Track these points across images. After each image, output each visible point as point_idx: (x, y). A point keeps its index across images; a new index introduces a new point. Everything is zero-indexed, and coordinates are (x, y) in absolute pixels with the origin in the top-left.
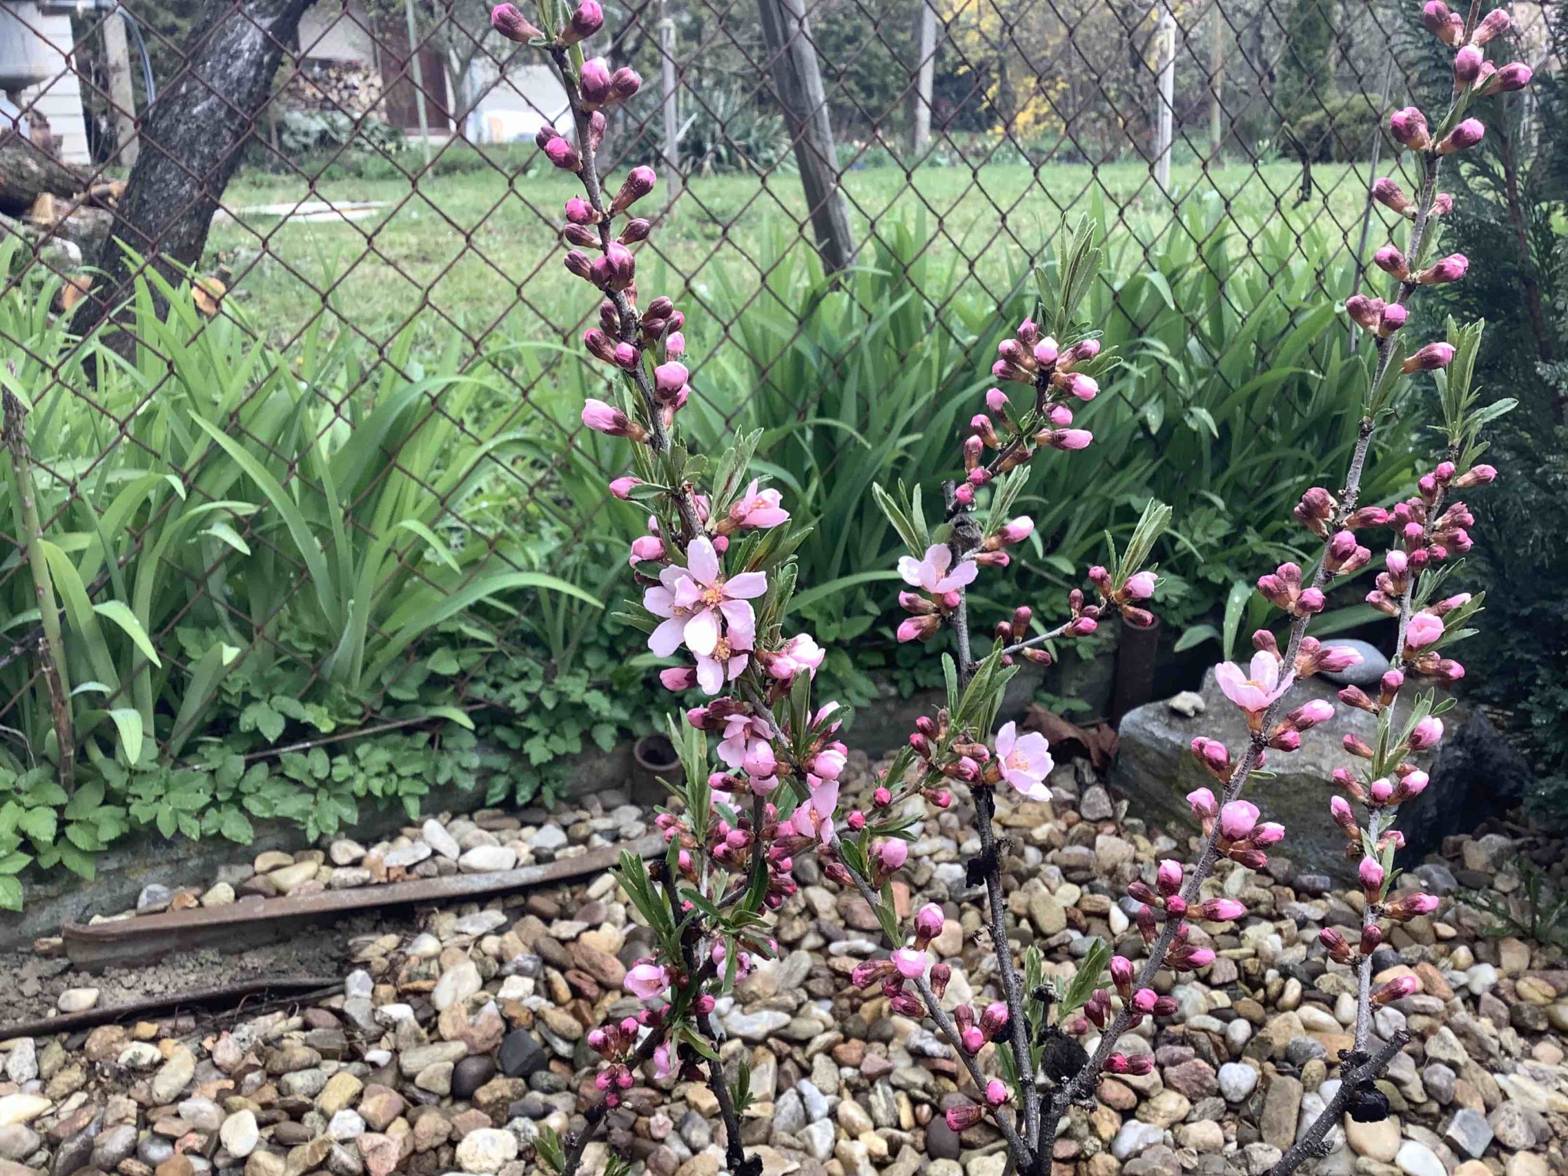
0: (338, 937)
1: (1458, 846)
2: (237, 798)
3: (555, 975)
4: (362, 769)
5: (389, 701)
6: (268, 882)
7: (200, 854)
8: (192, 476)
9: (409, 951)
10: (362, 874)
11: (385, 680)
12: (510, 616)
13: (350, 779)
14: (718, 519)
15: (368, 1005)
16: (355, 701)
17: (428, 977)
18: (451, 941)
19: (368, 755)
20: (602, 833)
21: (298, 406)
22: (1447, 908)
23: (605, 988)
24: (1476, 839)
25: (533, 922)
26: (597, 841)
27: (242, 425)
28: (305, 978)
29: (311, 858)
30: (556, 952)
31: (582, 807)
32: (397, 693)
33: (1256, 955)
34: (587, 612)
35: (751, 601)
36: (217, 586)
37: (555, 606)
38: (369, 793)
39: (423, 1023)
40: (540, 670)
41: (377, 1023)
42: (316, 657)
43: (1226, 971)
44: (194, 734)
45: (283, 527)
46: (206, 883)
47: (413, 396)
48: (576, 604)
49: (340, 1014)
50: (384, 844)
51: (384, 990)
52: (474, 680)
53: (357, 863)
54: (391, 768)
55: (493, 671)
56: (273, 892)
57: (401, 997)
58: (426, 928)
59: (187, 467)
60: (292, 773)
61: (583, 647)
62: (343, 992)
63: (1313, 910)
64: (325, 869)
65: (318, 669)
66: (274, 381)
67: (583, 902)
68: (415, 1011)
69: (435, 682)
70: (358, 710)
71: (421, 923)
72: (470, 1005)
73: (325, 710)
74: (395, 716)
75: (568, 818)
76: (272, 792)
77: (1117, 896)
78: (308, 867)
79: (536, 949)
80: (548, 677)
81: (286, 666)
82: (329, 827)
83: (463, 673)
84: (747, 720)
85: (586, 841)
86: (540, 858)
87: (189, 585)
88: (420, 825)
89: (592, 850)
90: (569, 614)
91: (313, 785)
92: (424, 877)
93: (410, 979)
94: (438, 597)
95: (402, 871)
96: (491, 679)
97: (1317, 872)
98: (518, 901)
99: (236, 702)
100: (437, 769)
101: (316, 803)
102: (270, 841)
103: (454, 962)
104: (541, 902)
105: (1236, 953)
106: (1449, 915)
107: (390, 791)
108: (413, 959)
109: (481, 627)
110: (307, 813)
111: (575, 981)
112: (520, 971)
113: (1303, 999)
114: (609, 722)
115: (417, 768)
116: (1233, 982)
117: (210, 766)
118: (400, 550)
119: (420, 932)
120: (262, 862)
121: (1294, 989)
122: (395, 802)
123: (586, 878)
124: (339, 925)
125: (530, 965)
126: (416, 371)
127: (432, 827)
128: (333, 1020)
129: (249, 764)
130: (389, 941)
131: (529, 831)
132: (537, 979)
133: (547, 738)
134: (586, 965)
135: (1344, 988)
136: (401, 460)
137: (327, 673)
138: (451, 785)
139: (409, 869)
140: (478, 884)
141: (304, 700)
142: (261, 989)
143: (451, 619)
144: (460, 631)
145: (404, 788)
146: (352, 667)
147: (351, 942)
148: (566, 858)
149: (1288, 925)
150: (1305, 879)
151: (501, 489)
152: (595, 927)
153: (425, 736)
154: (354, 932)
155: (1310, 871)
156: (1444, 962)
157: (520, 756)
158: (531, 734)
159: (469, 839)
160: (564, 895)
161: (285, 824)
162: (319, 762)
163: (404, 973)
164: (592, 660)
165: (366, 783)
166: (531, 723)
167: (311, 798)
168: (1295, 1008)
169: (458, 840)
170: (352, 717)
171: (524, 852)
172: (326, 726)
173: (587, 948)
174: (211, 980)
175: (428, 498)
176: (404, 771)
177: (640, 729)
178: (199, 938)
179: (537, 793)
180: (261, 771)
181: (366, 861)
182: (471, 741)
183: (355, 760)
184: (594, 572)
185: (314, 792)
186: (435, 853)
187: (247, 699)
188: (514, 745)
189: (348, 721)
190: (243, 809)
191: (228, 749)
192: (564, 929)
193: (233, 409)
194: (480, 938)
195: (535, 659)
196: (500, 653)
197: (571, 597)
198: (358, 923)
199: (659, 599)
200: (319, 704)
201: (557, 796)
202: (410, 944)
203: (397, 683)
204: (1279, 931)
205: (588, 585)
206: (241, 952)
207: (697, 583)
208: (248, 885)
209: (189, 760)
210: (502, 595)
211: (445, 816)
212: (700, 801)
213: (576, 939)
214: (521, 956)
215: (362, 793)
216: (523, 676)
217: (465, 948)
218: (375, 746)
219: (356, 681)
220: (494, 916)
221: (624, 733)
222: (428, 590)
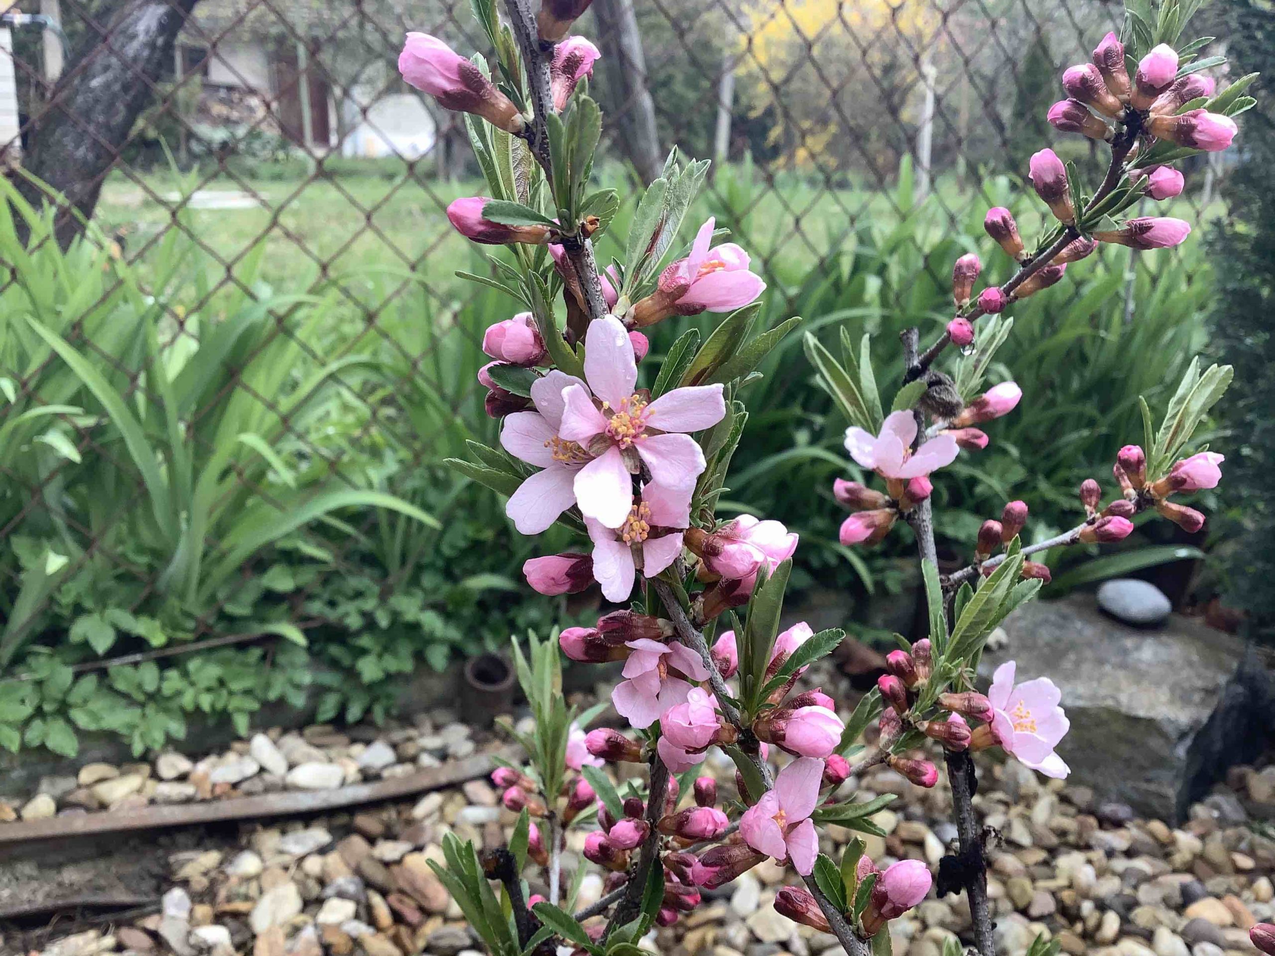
0: (160, 853)
1: (1242, 779)
2: (63, 710)
3: (376, 899)
4: (192, 684)
5: (224, 617)
6: (92, 796)
7: (23, 765)
8: (32, 385)
9: (230, 870)
10: (187, 790)
11: (221, 595)
12: (348, 536)
13: (179, 693)
14: (634, 298)
15: (184, 926)
16: (188, 615)
17: (247, 898)
18: (274, 861)
19: (199, 670)
20: (431, 752)
21: (142, 321)
22: (1240, 839)
23: (427, 913)
24: (1258, 770)
25: (357, 843)
26: (426, 760)
27: (86, 335)
28: (121, 896)
29: (137, 771)
30: (378, 875)
31: (413, 725)
32: (231, 609)
33: (1070, 886)
34: (425, 533)
35: (697, 436)
36: (52, 494)
37: (393, 526)
38: (198, 709)
39: (238, 947)
40: (376, 589)
41: (192, 947)
42: (152, 570)
43: (1044, 904)
44: (25, 643)
45: (122, 440)
46: (27, 793)
47: (258, 314)
48: (414, 526)
49: (154, 935)
50: (212, 759)
51: (203, 910)
52: (310, 597)
53: (183, 778)
54: (222, 683)
55: (330, 588)
56: (95, 805)
57: (218, 919)
58: (249, 847)
59: (26, 376)
60: (121, 686)
61: (420, 568)
62: (159, 911)
63: (1118, 840)
64: (151, 783)
65: (153, 581)
66: (119, 293)
67: (410, 822)
68: (232, 934)
69: (270, 598)
70: (191, 624)
71: (244, 841)
72: (288, 929)
73: (157, 623)
74: (229, 631)
75: (398, 735)
76: (97, 705)
77: (932, 824)
78: (133, 781)
79: (358, 872)
80: (383, 597)
81: (120, 578)
82: (154, 741)
83: (298, 591)
84: (662, 648)
85: (414, 760)
86: (368, 776)
87: (25, 495)
88: (247, 740)
89: (420, 770)
90: (407, 534)
91: (141, 697)
92: (249, 794)
93: (229, 900)
94: (276, 513)
95: (227, 788)
96: (326, 596)
97: (1118, 801)
98: (343, 819)
99: (66, 612)
100: (268, 686)
101: (144, 716)
102: (97, 754)
103: (274, 884)
104: (368, 822)
105: (1052, 884)
106: (1243, 845)
107: (219, 706)
108: (234, 880)
109: (320, 546)
110: (132, 727)
111: (397, 906)
112: (341, 895)
113: (1123, 933)
114: (443, 641)
115: (247, 683)
116: (1050, 915)
117: (37, 676)
118: (240, 465)
119: (242, 849)
120: (87, 775)
121: (1112, 923)
122: (224, 718)
123: (413, 798)
124: (163, 840)
125: (351, 888)
126: (264, 291)
127: (261, 743)
128: (146, 941)
129: (78, 676)
130: (210, 859)
131: (357, 749)
132: (358, 903)
133: (380, 656)
134: (407, 888)
135: (1160, 923)
136: (245, 377)
137: (161, 585)
138: (281, 702)
139: (235, 786)
140: (304, 802)
141: (137, 612)
142: (73, 907)
143: (288, 536)
144: (297, 550)
145: (235, 703)
146: (187, 579)
147: (172, 859)
148: (393, 777)
149: (1098, 855)
150: (1108, 809)
151: (350, 419)
152: (419, 849)
153: (255, 653)
154: (176, 848)
155: (1110, 801)
156: (1246, 894)
157: (352, 674)
158: (363, 652)
159: (296, 756)
160: (390, 814)
161: (111, 736)
162: (149, 676)
163: (222, 893)
164: (429, 580)
165: (196, 697)
166: (365, 641)
167: (138, 711)
168: (1114, 942)
169: (287, 757)
170: (184, 630)
171: (352, 770)
172: (158, 639)
173: (409, 871)
174: (25, 896)
175: (272, 418)
176: (236, 686)
177: (472, 649)
178: (17, 851)
179: (368, 711)
180: (89, 683)
181: (193, 777)
182: (303, 658)
183: (185, 674)
184: (433, 496)
185: (142, 705)
186: (262, 770)
187: (79, 610)
188: (347, 661)
189: (180, 635)
190: (70, 721)
191: (57, 660)
192: (388, 850)
193: (76, 319)
194: (301, 859)
195: (372, 579)
196: (337, 573)
197: (409, 519)
198: (181, 839)
199: (528, 434)
200: (153, 616)
201: (387, 713)
202: (231, 862)
203: (232, 598)
204: (1089, 862)
205: (428, 508)
206: (59, 867)
207: (598, 403)
208: (72, 798)
209: (19, 669)
210: (340, 513)
211: (274, 732)
212: (553, 755)
213: (399, 862)
214: (344, 880)
215: (190, 707)
216: (359, 595)
217: (286, 868)
218: (207, 661)
219: (191, 596)
220: (319, 835)
221: (456, 653)
222: (267, 509)
